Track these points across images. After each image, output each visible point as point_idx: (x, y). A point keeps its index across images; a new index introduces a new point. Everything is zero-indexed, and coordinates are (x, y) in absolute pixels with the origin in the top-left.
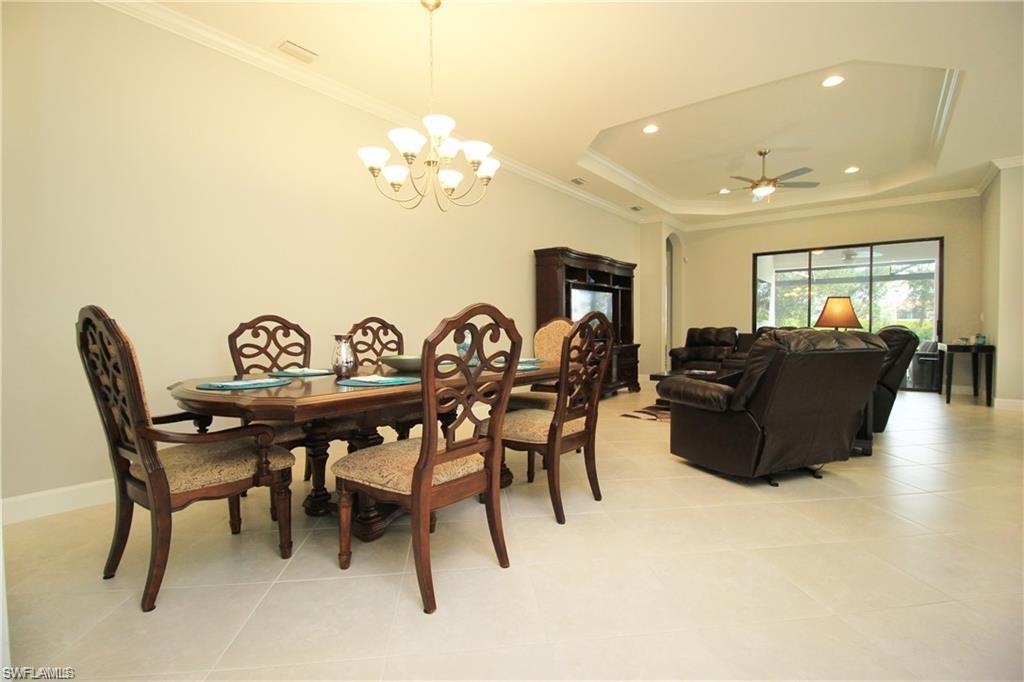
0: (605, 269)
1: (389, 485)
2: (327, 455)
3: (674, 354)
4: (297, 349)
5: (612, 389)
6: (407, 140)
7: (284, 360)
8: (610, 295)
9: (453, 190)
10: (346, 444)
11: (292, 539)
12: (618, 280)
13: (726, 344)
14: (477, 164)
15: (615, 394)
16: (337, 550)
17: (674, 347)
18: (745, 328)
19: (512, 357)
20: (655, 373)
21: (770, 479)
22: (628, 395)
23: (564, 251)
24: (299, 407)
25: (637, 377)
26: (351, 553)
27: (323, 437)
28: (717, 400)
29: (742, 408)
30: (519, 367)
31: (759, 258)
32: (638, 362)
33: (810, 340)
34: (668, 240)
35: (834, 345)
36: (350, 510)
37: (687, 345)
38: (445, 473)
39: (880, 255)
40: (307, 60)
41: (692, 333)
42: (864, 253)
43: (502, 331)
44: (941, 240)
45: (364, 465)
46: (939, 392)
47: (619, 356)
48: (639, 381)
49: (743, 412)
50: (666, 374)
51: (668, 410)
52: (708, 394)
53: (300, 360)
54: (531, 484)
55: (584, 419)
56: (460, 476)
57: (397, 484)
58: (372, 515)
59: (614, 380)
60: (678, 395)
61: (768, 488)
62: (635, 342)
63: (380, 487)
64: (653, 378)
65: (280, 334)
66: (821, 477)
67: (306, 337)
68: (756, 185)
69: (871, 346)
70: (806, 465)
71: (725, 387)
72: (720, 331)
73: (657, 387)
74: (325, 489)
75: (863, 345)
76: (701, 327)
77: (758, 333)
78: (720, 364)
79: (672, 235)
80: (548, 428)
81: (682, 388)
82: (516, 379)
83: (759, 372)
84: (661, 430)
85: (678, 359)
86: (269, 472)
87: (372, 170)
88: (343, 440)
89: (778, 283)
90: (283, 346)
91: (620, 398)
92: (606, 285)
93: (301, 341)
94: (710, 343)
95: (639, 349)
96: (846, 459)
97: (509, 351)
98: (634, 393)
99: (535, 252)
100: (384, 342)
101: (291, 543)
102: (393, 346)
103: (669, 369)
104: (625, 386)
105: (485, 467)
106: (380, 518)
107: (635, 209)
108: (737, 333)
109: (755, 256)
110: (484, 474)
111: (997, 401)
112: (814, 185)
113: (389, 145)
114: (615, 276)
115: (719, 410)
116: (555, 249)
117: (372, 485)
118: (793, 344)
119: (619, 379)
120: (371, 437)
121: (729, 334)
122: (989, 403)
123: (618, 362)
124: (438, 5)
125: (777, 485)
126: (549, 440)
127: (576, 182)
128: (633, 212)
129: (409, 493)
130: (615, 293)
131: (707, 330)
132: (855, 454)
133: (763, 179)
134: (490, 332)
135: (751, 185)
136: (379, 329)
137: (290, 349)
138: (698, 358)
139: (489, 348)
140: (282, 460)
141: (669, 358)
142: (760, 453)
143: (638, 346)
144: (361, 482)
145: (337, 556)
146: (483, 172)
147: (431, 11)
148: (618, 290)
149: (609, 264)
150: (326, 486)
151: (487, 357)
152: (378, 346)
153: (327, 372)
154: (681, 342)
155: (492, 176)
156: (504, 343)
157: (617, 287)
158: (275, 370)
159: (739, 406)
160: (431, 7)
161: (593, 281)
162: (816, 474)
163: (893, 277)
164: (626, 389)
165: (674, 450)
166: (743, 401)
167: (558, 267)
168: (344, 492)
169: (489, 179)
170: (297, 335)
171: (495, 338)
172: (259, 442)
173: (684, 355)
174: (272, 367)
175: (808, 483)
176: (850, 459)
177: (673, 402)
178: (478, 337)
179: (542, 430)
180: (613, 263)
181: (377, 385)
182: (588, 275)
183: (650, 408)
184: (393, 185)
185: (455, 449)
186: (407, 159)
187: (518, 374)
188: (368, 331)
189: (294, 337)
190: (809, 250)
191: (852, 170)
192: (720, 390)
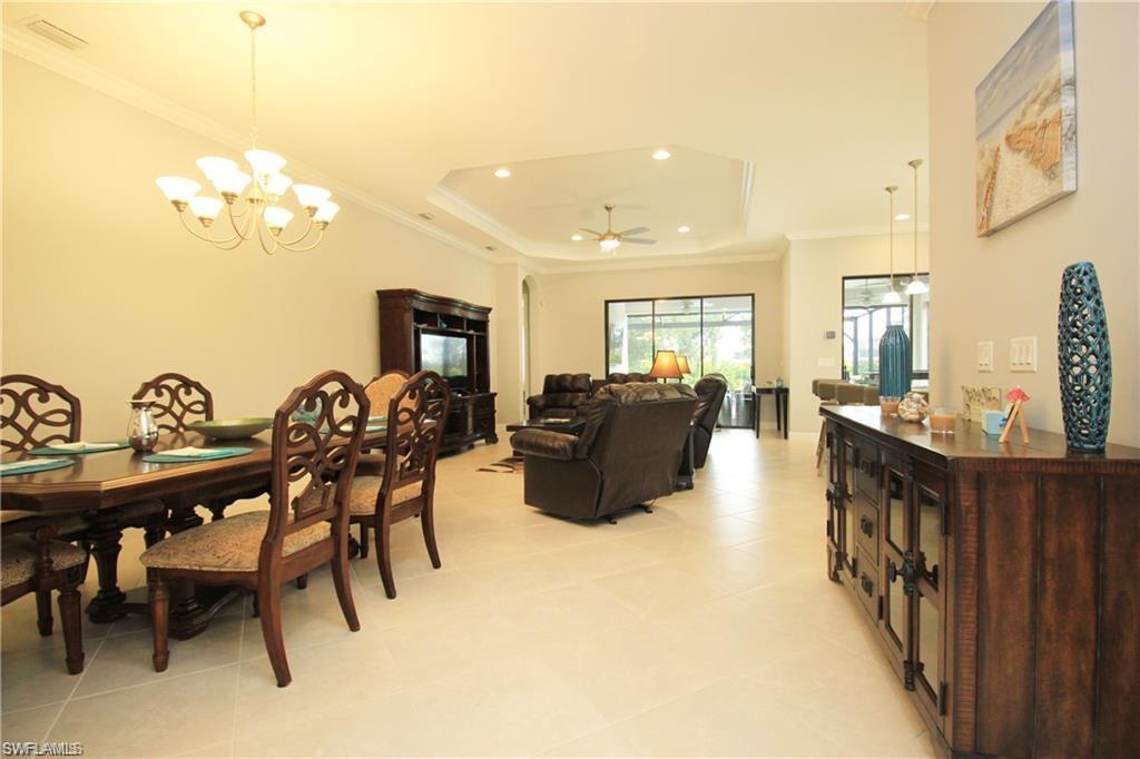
0: (457, 312)
1: (228, 565)
2: (120, 547)
3: (531, 401)
4: (62, 418)
5: (467, 442)
6: (224, 173)
7: (41, 433)
8: (464, 341)
9: (281, 229)
10: (142, 532)
11: (84, 651)
12: (473, 324)
13: (580, 390)
14: (313, 210)
15: (472, 447)
16: (149, 653)
17: (533, 394)
18: (598, 374)
19: (359, 421)
20: (511, 423)
21: (610, 518)
22: (484, 447)
23: (412, 294)
24: (106, 491)
25: (494, 429)
26: (168, 652)
27: (114, 525)
28: (564, 449)
29: (584, 456)
30: (368, 428)
31: (610, 304)
32: (494, 412)
33: (638, 393)
34: (524, 283)
35: (656, 396)
36: (167, 603)
37: (545, 392)
38: (293, 543)
39: (711, 305)
40: (70, 46)
41: (549, 379)
42: (697, 303)
43: (351, 396)
44: (753, 295)
45: (192, 549)
46: (753, 428)
47: (475, 406)
48: (497, 432)
49: (584, 459)
50: (525, 424)
51: (521, 460)
52: (556, 444)
53: (66, 430)
54: (365, 560)
55: (420, 483)
56: (308, 545)
57: (239, 563)
58: (190, 608)
59: (470, 432)
60: (531, 446)
61: (608, 526)
62: (492, 390)
63: (215, 569)
64: (509, 428)
65: (33, 399)
66: (651, 512)
67: (75, 402)
68: (602, 238)
69: (685, 396)
70: (639, 503)
71: (572, 437)
72: (575, 378)
73: (511, 439)
74: (118, 589)
75: (679, 395)
76: (558, 373)
77: (611, 378)
78: (574, 411)
79: (528, 277)
80: (376, 498)
81: (533, 440)
82: (365, 442)
83: (598, 422)
84: (516, 481)
85: (536, 408)
86: (52, 572)
87: (176, 203)
88: (138, 526)
89: (630, 326)
90: (39, 414)
91: (477, 450)
92: (459, 331)
93: (67, 406)
94: (566, 390)
95: (496, 398)
96: (670, 494)
97: (356, 415)
98: (493, 445)
99: (378, 292)
100: (186, 403)
101: (83, 655)
102: (199, 407)
103: (528, 418)
104: (481, 438)
105: (332, 534)
106: (200, 610)
107: (489, 248)
108: (591, 379)
109: (607, 302)
110: (332, 543)
111: (790, 434)
112: (652, 242)
113: (199, 176)
114: (469, 321)
115: (565, 459)
116: (401, 291)
117: (204, 569)
118: (623, 397)
119: (475, 431)
120: (187, 519)
121: (583, 380)
122: (786, 437)
123: (474, 411)
124: (262, 22)
125: (615, 523)
126: (377, 510)
127: (424, 216)
128: (487, 251)
129: (254, 569)
130: (469, 338)
131: (563, 377)
132: (679, 488)
133: (609, 233)
134: (340, 398)
135: (598, 237)
136: (179, 387)
137: (51, 418)
138: (556, 406)
139: (339, 413)
140: (68, 558)
141: (527, 407)
142: (600, 496)
143: (495, 394)
144: (187, 567)
145: (151, 658)
146: (319, 217)
147: (253, 28)
148: (472, 336)
149: (462, 308)
150: (117, 585)
151: (337, 423)
152: (177, 409)
153: (116, 445)
154: (538, 390)
155: (329, 219)
156: (353, 408)
157: (471, 332)
158: (29, 446)
159: (582, 455)
160: (253, 25)
161: (445, 326)
162: (647, 510)
163: (725, 323)
164: (483, 441)
165: (528, 501)
166: (586, 450)
167: (405, 311)
168: (161, 584)
169: (326, 223)
170: (58, 398)
171: (344, 404)
172: (38, 537)
173: (541, 403)
174: (23, 443)
175: (642, 517)
176: (675, 494)
177: (528, 454)
178: (328, 402)
179: (369, 501)
180: (466, 307)
181: (198, 459)
182: (439, 320)
183: (507, 460)
184: (202, 219)
185: (304, 518)
186: (227, 199)
187: (366, 437)
188: (164, 390)
189: (56, 401)
190: (653, 300)
191: (684, 229)
192: (567, 440)
